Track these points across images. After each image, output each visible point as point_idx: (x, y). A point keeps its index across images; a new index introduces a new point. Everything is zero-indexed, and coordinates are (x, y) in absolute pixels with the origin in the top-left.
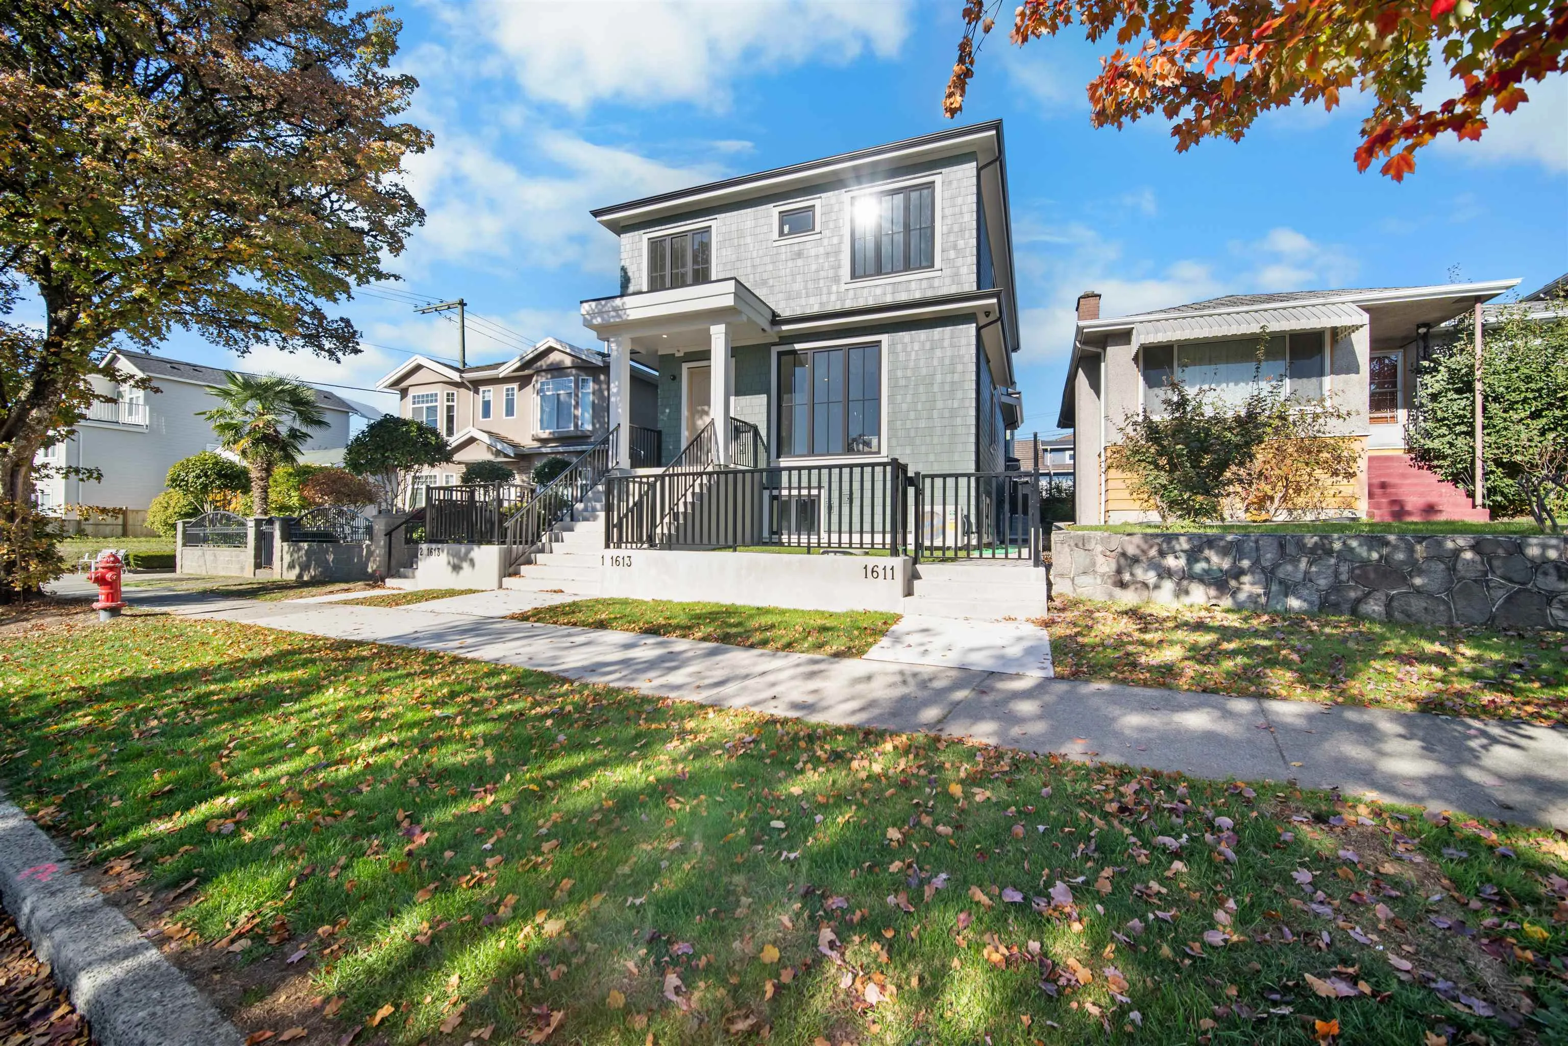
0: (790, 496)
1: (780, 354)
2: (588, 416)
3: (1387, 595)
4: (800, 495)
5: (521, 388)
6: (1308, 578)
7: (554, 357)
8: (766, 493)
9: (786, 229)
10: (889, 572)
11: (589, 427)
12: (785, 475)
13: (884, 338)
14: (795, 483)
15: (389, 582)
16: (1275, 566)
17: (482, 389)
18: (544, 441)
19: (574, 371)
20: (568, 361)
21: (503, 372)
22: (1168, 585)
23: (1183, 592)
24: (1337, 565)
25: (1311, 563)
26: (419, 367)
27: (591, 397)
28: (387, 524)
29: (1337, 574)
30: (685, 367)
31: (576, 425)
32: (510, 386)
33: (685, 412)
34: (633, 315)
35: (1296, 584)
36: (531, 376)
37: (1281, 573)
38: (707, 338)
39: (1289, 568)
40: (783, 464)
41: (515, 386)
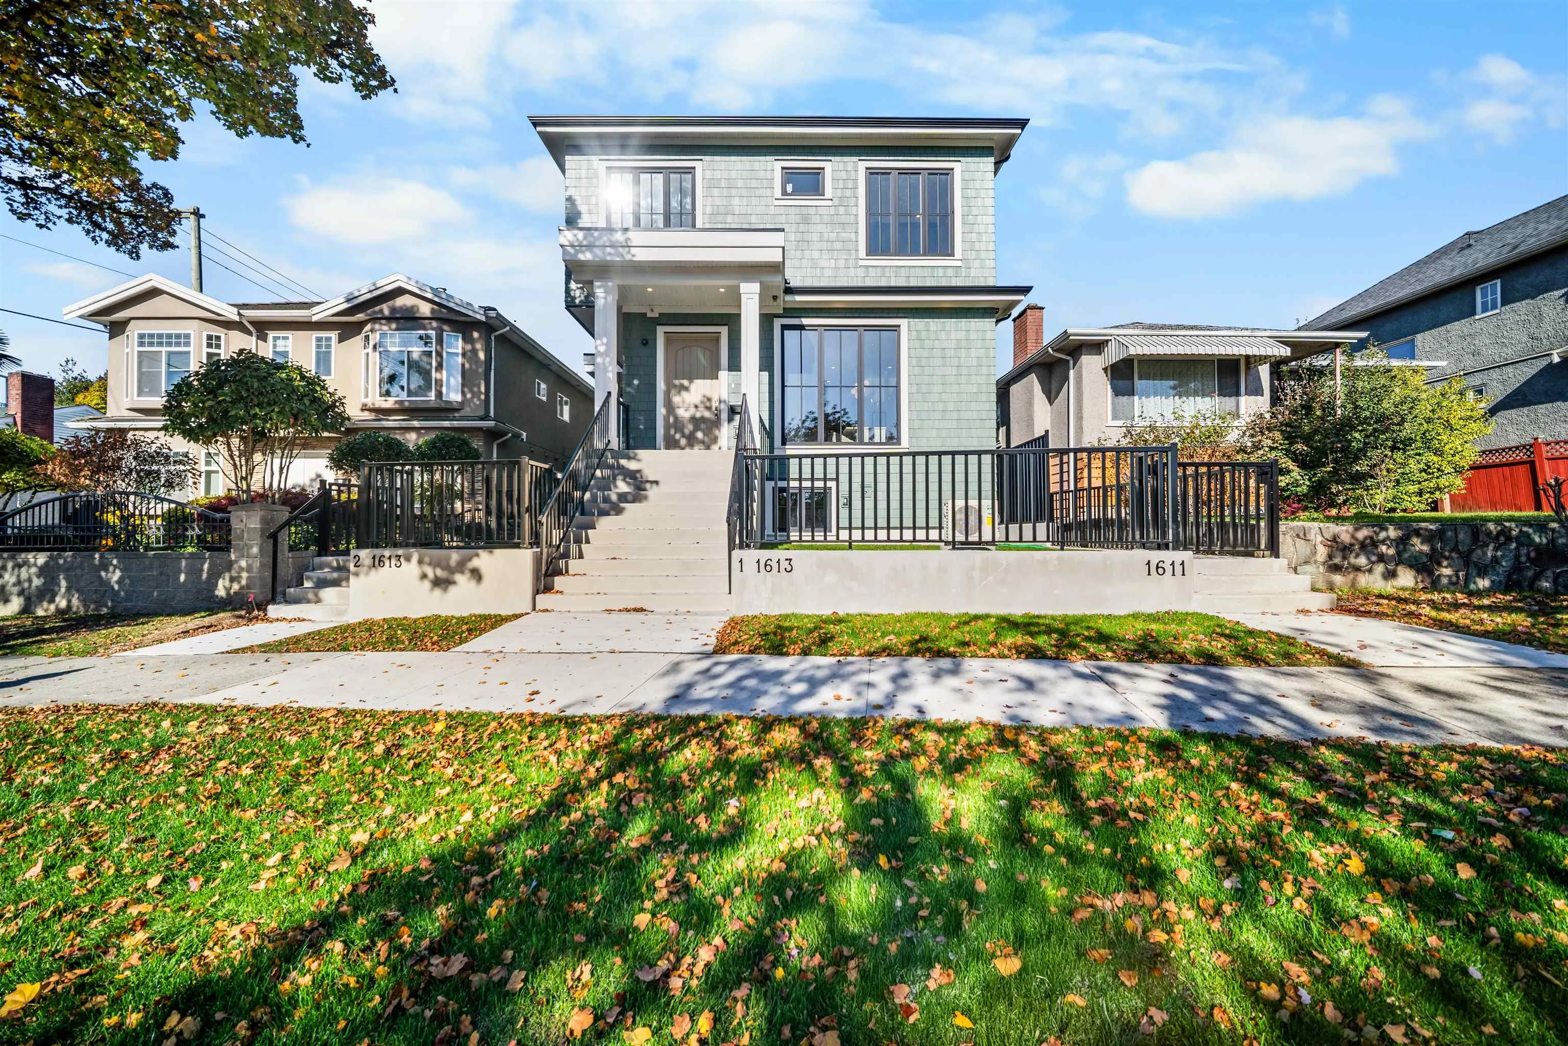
0: (800, 488)
1: (784, 327)
2: (456, 381)
3: (1554, 573)
4: (812, 488)
5: (341, 340)
6: (1495, 561)
7: (403, 301)
8: (770, 485)
9: (789, 188)
10: (1178, 569)
11: (458, 398)
12: (794, 463)
13: (903, 323)
14: (806, 474)
15: (273, 610)
16: (1471, 551)
17: (271, 335)
18: (386, 412)
19: (434, 324)
20: (425, 309)
21: (317, 314)
22: (1380, 568)
23: (1390, 575)
24: (1517, 548)
25: (1496, 549)
26: (154, 293)
27: (460, 359)
28: (264, 521)
29: (1517, 557)
30: (661, 331)
31: (439, 394)
32: (324, 334)
33: (661, 386)
34: (641, 255)
35: (1486, 566)
36: (362, 324)
37: (1474, 557)
38: (735, 297)
39: (1479, 552)
40: (789, 452)
41: (334, 335)
